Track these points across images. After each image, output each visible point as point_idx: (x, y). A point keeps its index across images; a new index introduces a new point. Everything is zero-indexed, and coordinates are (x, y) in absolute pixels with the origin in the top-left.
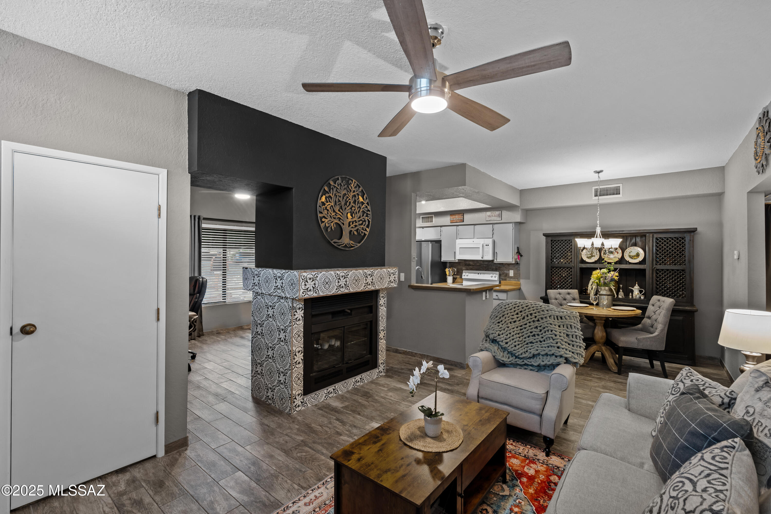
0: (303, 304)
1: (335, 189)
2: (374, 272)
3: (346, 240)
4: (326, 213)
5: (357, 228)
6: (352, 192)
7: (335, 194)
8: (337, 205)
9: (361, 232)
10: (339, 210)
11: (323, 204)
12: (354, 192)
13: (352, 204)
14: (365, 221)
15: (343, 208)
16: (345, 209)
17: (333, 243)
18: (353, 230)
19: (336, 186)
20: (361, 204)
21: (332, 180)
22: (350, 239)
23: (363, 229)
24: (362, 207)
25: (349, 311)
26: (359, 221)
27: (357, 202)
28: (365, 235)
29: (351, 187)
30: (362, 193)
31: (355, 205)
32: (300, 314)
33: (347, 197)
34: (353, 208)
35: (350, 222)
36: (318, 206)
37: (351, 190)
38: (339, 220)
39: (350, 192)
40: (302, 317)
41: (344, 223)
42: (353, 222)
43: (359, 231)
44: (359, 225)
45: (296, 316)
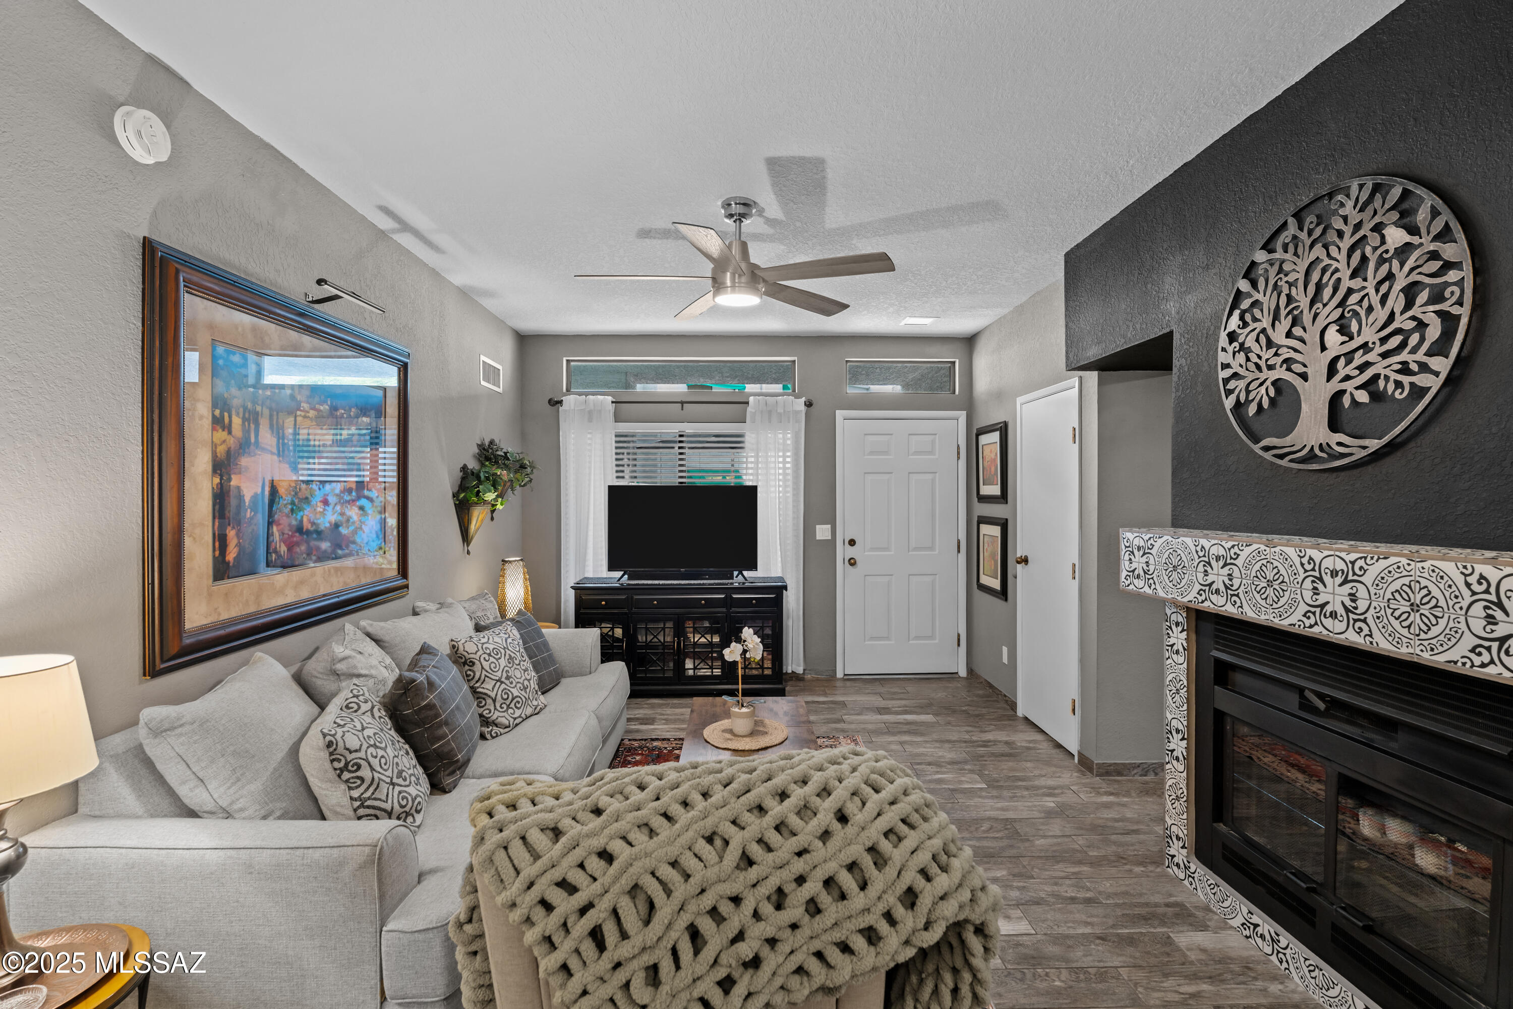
0: (1185, 619)
1: (1273, 272)
2: (1360, 563)
3: (1312, 429)
4: (1243, 361)
5: (1370, 373)
6: (1347, 236)
7: (1276, 285)
8: (1282, 318)
10: (1289, 335)
11: (1233, 336)
12: (1358, 226)
13: (1346, 283)
14: (1421, 325)
15: (1307, 318)
16: (1316, 316)
17: (1261, 453)
18: (1349, 386)
19: (1279, 255)
20: (1395, 263)
21: (1263, 248)
22: (1334, 425)
23: (1405, 369)
24: (1406, 268)
25: (1321, 706)
26: (1384, 340)
27: (1372, 265)
28: (1418, 392)
29: (1345, 219)
30: (1405, 206)
31: (1365, 280)
32: (1179, 638)
33: (1324, 271)
34: (1354, 298)
35: (1335, 360)
36: (1220, 349)
37: (1340, 234)
38: (1289, 369)
39: (1337, 240)
40: (1184, 649)
41: (1309, 371)
42: (1349, 356)
43: (1381, 383)
44: (1385, 355)
45: (1172, 640)
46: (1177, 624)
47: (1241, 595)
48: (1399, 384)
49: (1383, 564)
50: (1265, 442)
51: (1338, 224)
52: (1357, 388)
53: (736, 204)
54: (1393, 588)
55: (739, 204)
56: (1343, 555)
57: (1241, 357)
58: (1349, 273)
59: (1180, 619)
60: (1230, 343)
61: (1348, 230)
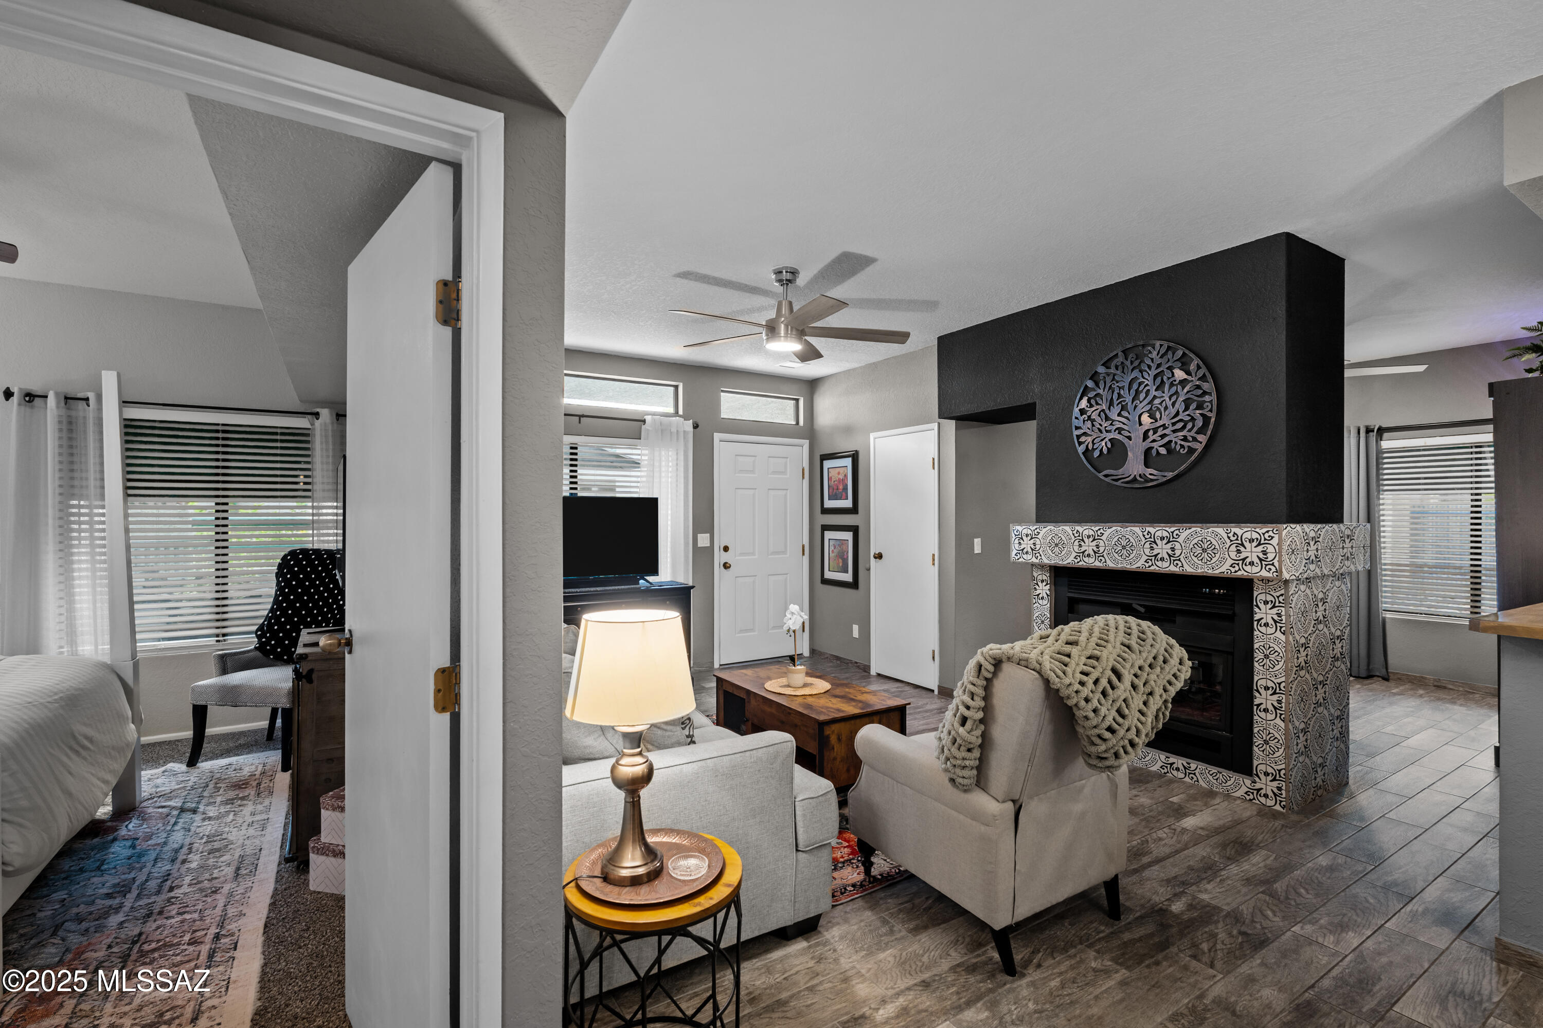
0: (1048, 575)
1: (1108, 379)
2: (1176, 532)
3: (1134, 466)
4: (1090, 426)
5: (1166, 439)
6: (1153, 369)
7: (1110, 387)
8: (1115, 405)
9: (1178, 447)
10: (1119, 415)
11: (1082, 412)
12: (1159, 366)
13: (1153, 393)
14: (1193, 419)
15: (1130, 407)
16: (1136, 407)
17: (1103, 478)
18: (1155, 445)
19: (1113, 370)
20: (1179, 387)
21: (1103, 365)
22: (1147, 465)
23: (1185, 439)
24: (1185, 390)
25: (1142, 610)
26: (1174, 424)
27: (1167, 386)
28: (1191, 451)
29: (1152, 360)
30: (1183, 360)
31: (1164, 392)
32: (1044, 589)
33: (1140, 384)
34: (1157, 401)
35: (1149, 430)
36: (1073, 417)
37: (1149, 367)
38: (1120, 433)
39: (1148, 370)
40: (1048, 595)
41: (1132, 435)
42: (1155, 431)
43: (1173, 445)
44: (1174, 431)
45: (1038, 592)
46: (1042, 581)
47: (1105, 556)
48: (1182, 446)
49: (1188, 531)
50: (1105, 472)
51: (1149, 362)
52: (1160, 446)
53: (787, 272)
54: (1193, 542)
55: (790, 272)
56: (1167, 529)
57: (1089, 424)
58: (1155, 388)
59: (1045, 578)
60: (1081, 415)
61: (1154, 366)
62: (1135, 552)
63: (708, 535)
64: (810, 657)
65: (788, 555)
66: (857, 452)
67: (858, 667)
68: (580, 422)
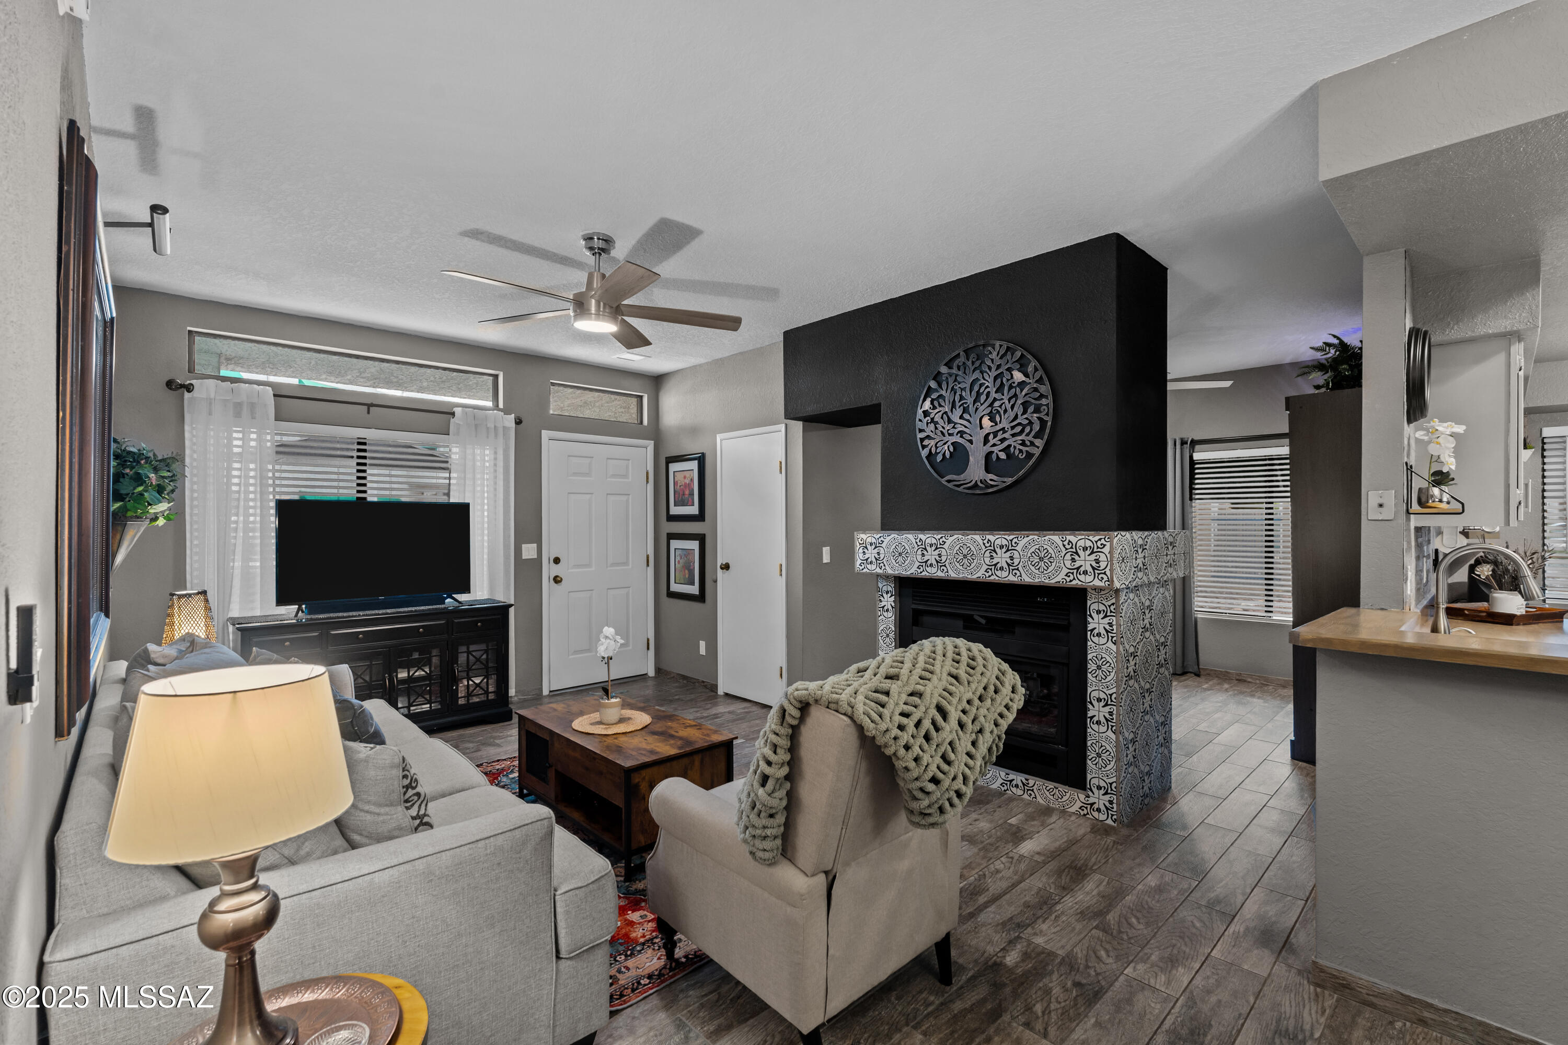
0: (893, 586)
1: (951, 380)
2: (1015, 540)
3: (975, 471)
4: (933, 429)
5: (1006, 444)
6: (993, 370)
7: (953, 388)
8: (957, 407)
9: (1017, 452)
10: (961, 417)
11: (926, 414)
12: (999, 367)
13: (993, 395)
14: (1031, 423)
15: (972, 409)
16: (977, 409)
17: (946, 483)
18: (995, 449)
19: (954, 371)
20: (1018, 389)
21: (945, 365)
22: (987, 470)
23: (1023, 443)
24: (1024, 393)
25: (983, 621)
26: (1013, 428)
27: (1006, 388)
28: (1029, 455)
29: (992, 360)
30: (1022, 362)
31: (1003, 395)
32: (888, 601)
33: (981, 385)
34: (997, 404)
35: (988, 435)
36: (917, 420)
37: (990, 368)
38: (961, 437)
39: (988, 371)
40: (893, 607)
41: (974, 439)
42: (995, 434)
43: (1012, 449)
44: (1013, 435)
45: (883, 604)
46: (887, 593)
47: (947, 565)
48: (1021, 451)
49: (1026, 539)
50: (948, 477)
51: (989, 363)
52: (1000, 451)
53: (599, 239)
54: (1031, 551)
55: (602, 240)
56: (1006, 537)
57: (932, 426)
58: (995, 390)
59: (890, 589)
60: (925, 417)
61: (994, 367)
62: (975, 561)
63: (535, 545)
64: (655, 677)
65: (630, 567)
66: (703, 455)
67: (705, 686)
68: (368, 413)
